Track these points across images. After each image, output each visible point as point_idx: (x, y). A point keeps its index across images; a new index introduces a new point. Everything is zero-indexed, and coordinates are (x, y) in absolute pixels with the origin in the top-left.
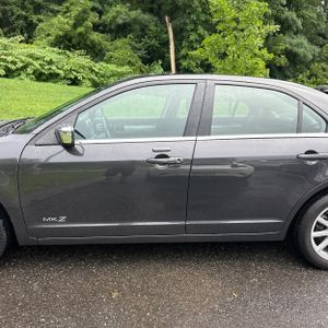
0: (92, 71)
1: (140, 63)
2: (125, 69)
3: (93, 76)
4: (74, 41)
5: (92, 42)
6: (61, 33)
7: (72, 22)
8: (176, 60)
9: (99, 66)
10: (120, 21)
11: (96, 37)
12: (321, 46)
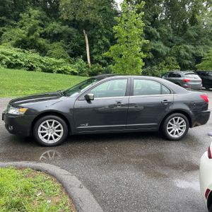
0: (42, 62)
1: (69, 57)
2: (61, 60)
3: (42, 65)
4: (28, 44)
5: (40, 44)
6: (20, 39)
7: (27, 33)
8: (90, 55)
9: (45, 59)
10: (56, 32)
11: (42, 41)
12: (171, 47)
